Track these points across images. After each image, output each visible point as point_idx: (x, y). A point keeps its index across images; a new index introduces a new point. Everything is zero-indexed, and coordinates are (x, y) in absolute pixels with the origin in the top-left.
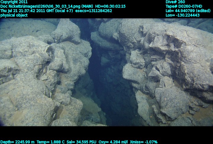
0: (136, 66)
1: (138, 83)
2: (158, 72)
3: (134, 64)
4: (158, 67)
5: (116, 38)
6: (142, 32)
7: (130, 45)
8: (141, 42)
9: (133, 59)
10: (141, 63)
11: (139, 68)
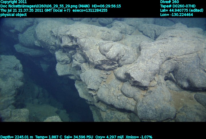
0: (64, 63)
1: (73, 75)
2: (77, 62)
3: (61, 62)
4: (76, 58)
5: (39, 46)
6: (54, 36)
7: (52, 48)
8: (57, 44)
9: (59, 58)
10: (66, 60)
11: (67, 63)
